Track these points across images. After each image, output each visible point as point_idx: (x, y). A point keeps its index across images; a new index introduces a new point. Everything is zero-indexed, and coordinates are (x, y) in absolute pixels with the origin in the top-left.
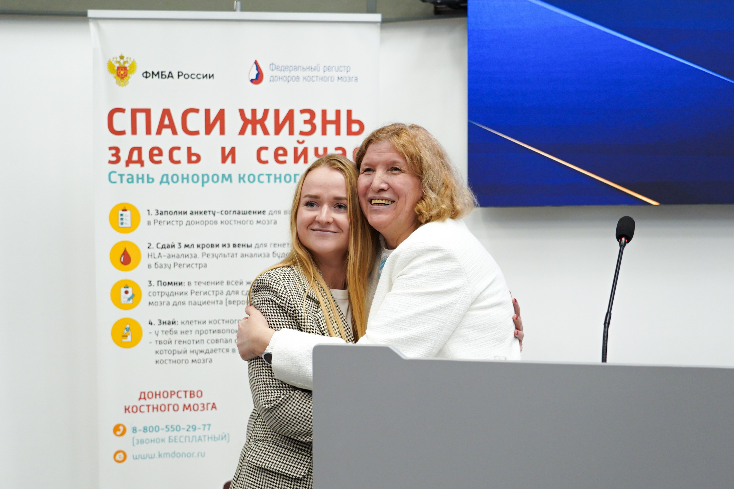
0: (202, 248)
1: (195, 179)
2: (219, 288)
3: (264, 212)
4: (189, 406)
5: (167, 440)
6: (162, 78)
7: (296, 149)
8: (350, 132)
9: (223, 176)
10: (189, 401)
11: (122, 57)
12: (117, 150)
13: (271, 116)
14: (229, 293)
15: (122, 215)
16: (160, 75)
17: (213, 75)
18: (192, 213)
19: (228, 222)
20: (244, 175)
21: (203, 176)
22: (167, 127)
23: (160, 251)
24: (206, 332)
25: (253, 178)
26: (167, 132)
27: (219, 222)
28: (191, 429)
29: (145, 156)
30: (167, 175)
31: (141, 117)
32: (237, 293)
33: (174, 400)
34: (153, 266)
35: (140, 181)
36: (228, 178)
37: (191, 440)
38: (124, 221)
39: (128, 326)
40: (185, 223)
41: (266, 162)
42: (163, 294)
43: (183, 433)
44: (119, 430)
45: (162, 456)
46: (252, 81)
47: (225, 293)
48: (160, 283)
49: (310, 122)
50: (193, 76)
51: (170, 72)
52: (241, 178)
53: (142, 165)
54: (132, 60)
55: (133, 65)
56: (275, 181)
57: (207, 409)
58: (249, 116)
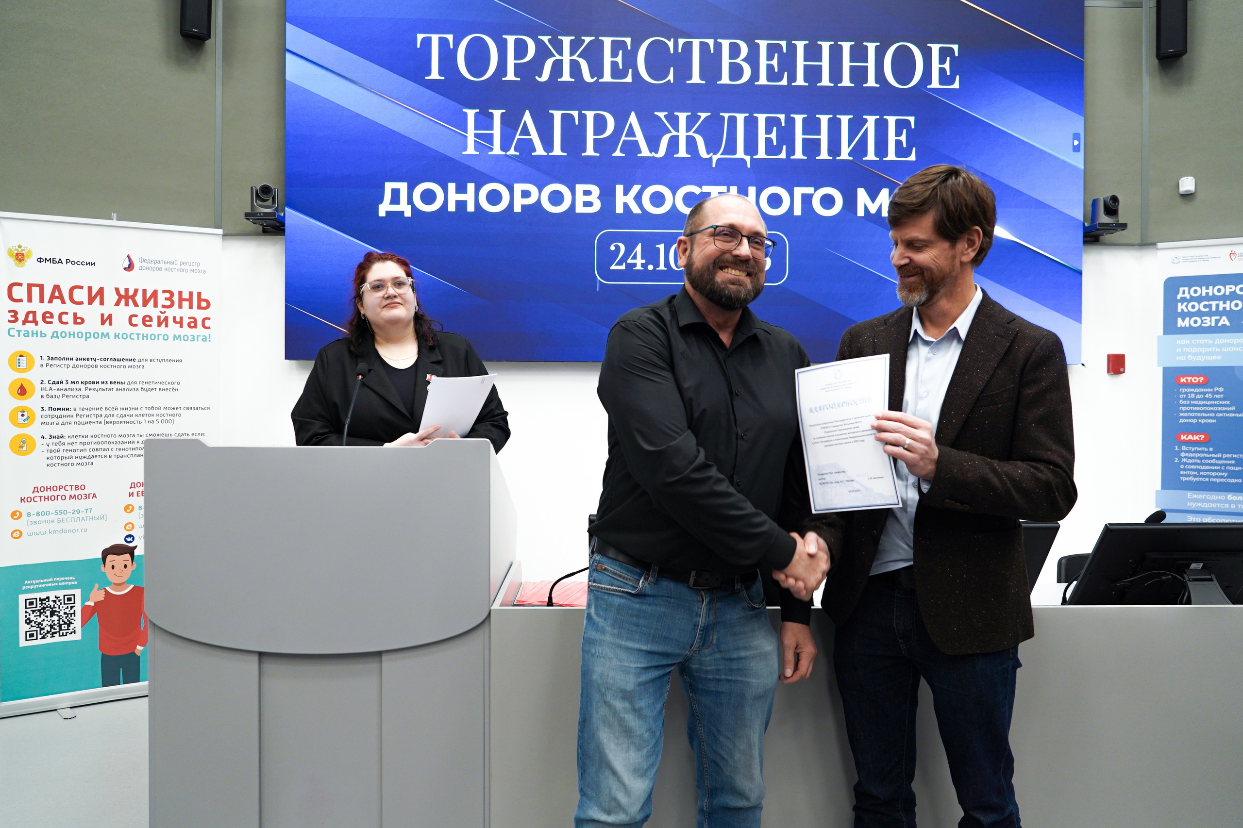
0: (85, 384)
1: (80, 335)
2: (99, 412)
3: (134, 360)
4: (75, 495)
5: (56, 521)
6: (53, 263)
7: (159, 317)
8: (199, 307)
9: (103, 334)
10: (74, 492)
11: (20, 247)
12: (16, 313)
13: (140, 294)
14: (106, 416)
15: (19, 360)
16: (53, 261)
17: (94, 263)
18: (77, 359)
19: (106, 366)
20: (119, 333)
21: (86, 333)
22: (57, 298)
23: (51, 386)
24: (88, 443)
25: (125, 336)
26: (57, 302)
27: (99, 366)
28: (76, 512)
29: (39, 318)
30: (57, 332)
31: (36, 291)
32: (113, 416)
33: (62, 492)
34: (45, 396)
35: (35, 335)
36: (106, 335)
37: (76, 520)
38: (21, 364)
39: (24, 440)
40: (71, 366)
41: (136, 325)
42: (53, 416)
43: (70, 515)
44: (16, 515)
45: (52, 532)
46: (125, 269)
47: (103, 416)
48: (50, 408)
49: (169, 298)
50: (78, 263)
51: (60, 259)
52: (116, 336)
53: (37, 324)
54: (28, 249)
55: (30, 252)
56: (143, 339)
57: (89, 498)
58: (122, 293)
